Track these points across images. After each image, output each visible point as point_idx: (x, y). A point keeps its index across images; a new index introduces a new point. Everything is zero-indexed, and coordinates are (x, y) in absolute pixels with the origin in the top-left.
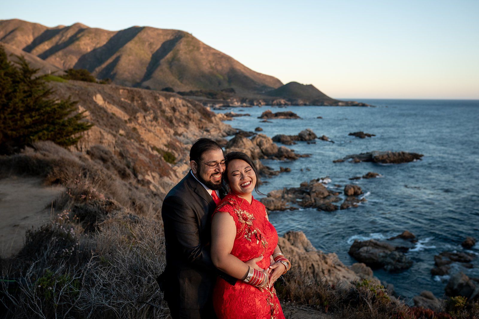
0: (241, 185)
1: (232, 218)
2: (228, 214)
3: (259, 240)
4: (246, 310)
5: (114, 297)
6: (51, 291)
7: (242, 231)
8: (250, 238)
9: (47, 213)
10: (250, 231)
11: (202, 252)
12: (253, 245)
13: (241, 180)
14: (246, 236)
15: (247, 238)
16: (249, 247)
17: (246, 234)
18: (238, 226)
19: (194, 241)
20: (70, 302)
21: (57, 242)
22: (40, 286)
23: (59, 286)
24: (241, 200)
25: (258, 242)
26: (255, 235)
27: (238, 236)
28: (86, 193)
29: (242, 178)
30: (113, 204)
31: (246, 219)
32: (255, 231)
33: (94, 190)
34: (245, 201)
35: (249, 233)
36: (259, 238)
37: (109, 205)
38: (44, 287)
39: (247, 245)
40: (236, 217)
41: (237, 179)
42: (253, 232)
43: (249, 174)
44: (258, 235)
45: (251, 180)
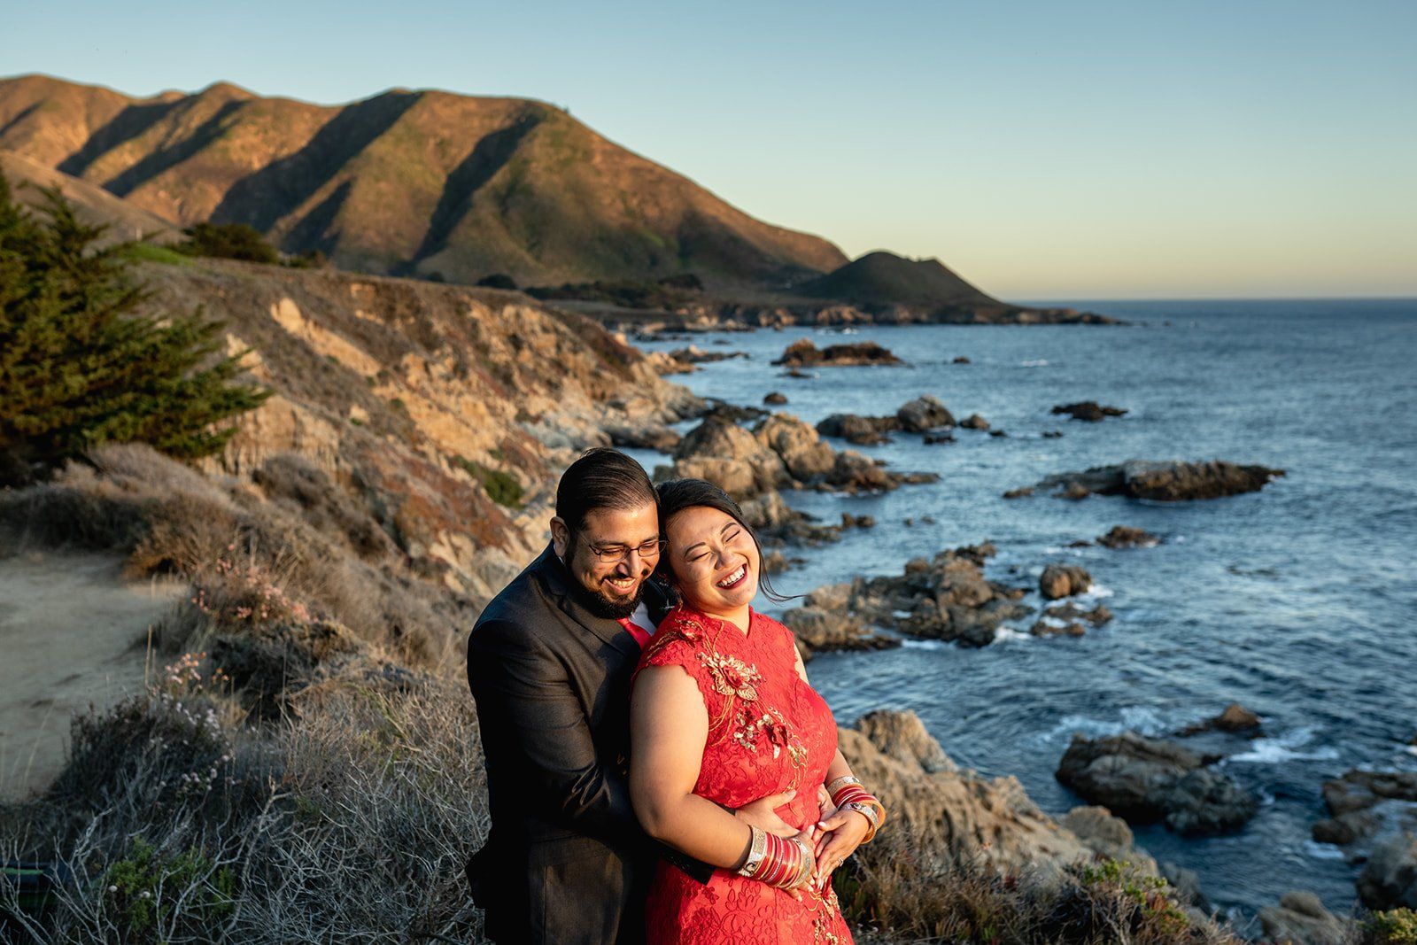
0: (719, 585)
1: (692, 682)
2: (681, 672)
3: (779, 745)
5: (339, 918)
6: (148, 903)
7: (727, 722)
8: (753, 742)
9: (133, 663)
10: (750, 718)
11: (605, 787)
12: (763, 761)
13: (716, 567)
14: (740, 736)
15: (742, 741)
16: (751, 770)
17: (740, 729)
18: (713, 709)
20: (206, 936)
21: (165, 753)
22: (114, 888)
23: (172, 888)
24: (716, 626)
25: (777, 751)
26: (769, 730)
27: (714, 736)
28: (251, 600)
29: (721, 562)
30: (334, 633)
31: (736, 683)
32: (766, 717)
33: (275, 590)
34: (731, 627)
35: (747, 724)
36: (779, 738)
37: (322, 637)
38: (127, 891)
39: (745, 763)
40: (706, 679)
41: (706, 570)
42: (760, 723)
43: (737, 544)
44: (777, 730)
45: (745, 561)
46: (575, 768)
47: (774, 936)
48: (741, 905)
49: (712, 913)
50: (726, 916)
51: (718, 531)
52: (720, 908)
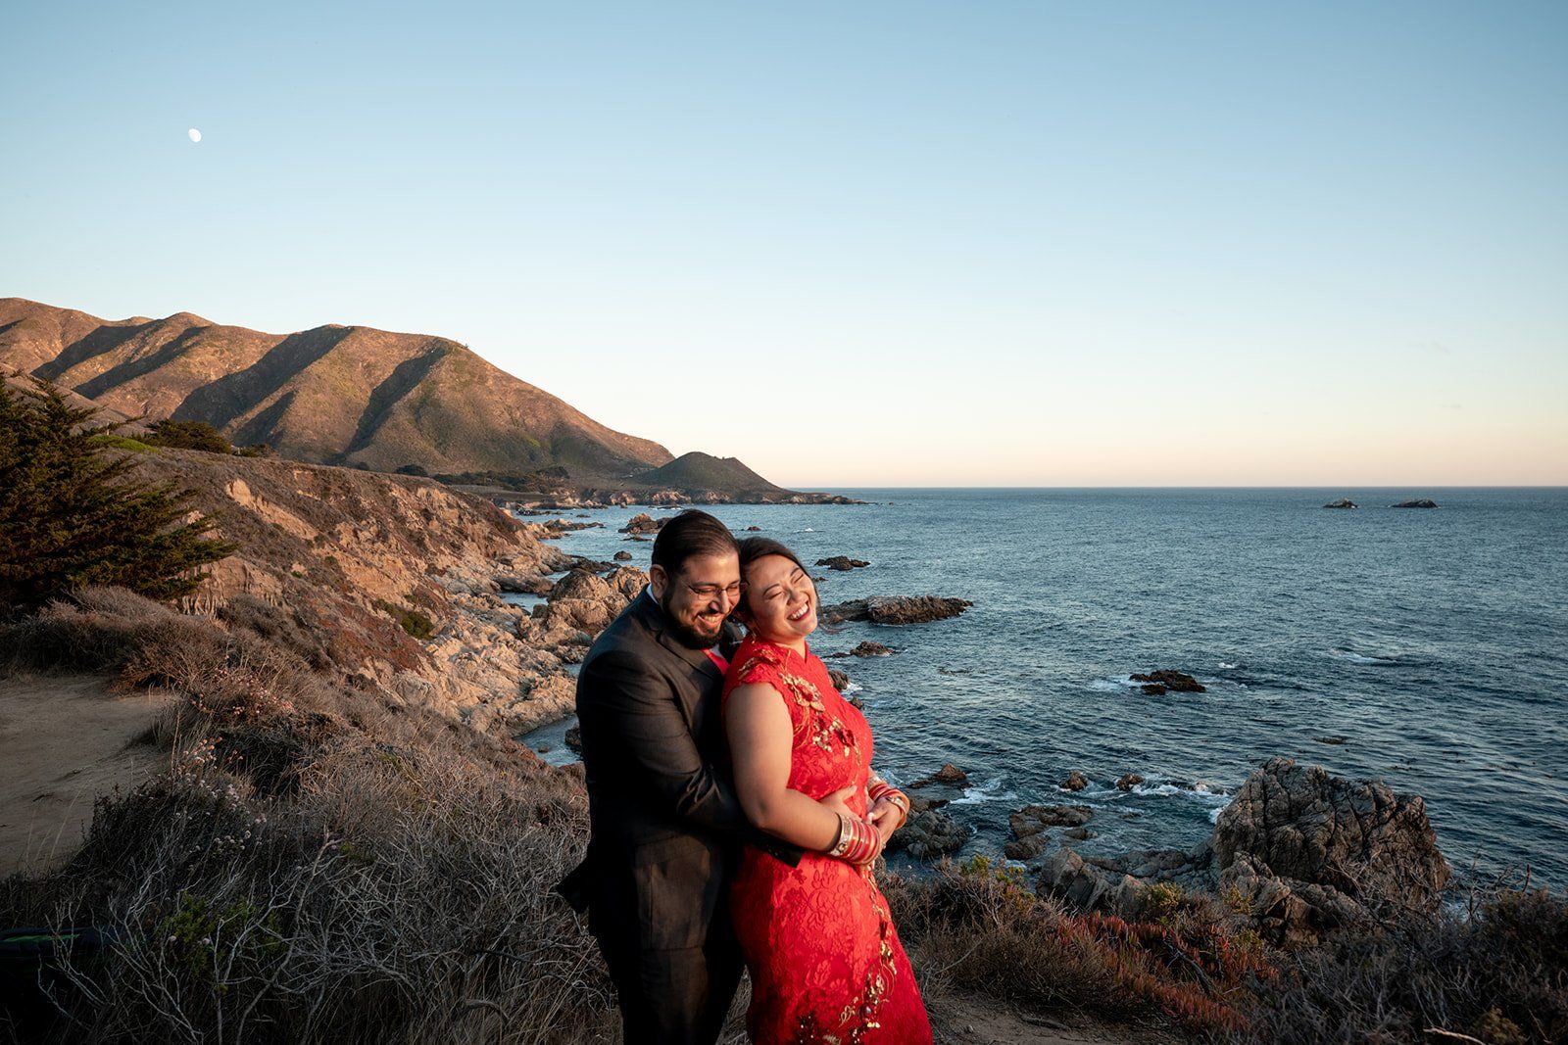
0: (789, 618)
1: (778, 696)
2: (769, 687)
3: (848, 745)
4: (830, 928)
5: (400, 944)
7: (806, 728)
8: (829, 744)
9: (132, 759)
10: (823, 726)
11: (714, 786)
12: (837, 759)
13: (788, 604)
14: (818, 739)
15: (820, 744)
16: (828, 767)
17: (818, 734)
18: (795, 718)
19: (686, 757)
20: (260, 976)
22: (173, 938)
24: (784, 652)
25: (847, 751)
26: (839, 734)
27: (798, 739)
28: (243, 700)
29: (792, 599)
31: (809, 697)
32: (835, 724)
33: (265, 693)
34: (795, 653)
35: (822, 729)
36: (848, 741)
38: (186, 940)
39: (823, 762)
40: (789, 692)
41: (781, 605)
42: (831, 728)
43: (802, 585)
44: (845, 733)
45: (807, 599)
46: (688, 771)
47: (849, 909)
48: (825, 883)
49: (801, 892)
50: (812, 895)
51: (788, 575)
52: (808, 888)
